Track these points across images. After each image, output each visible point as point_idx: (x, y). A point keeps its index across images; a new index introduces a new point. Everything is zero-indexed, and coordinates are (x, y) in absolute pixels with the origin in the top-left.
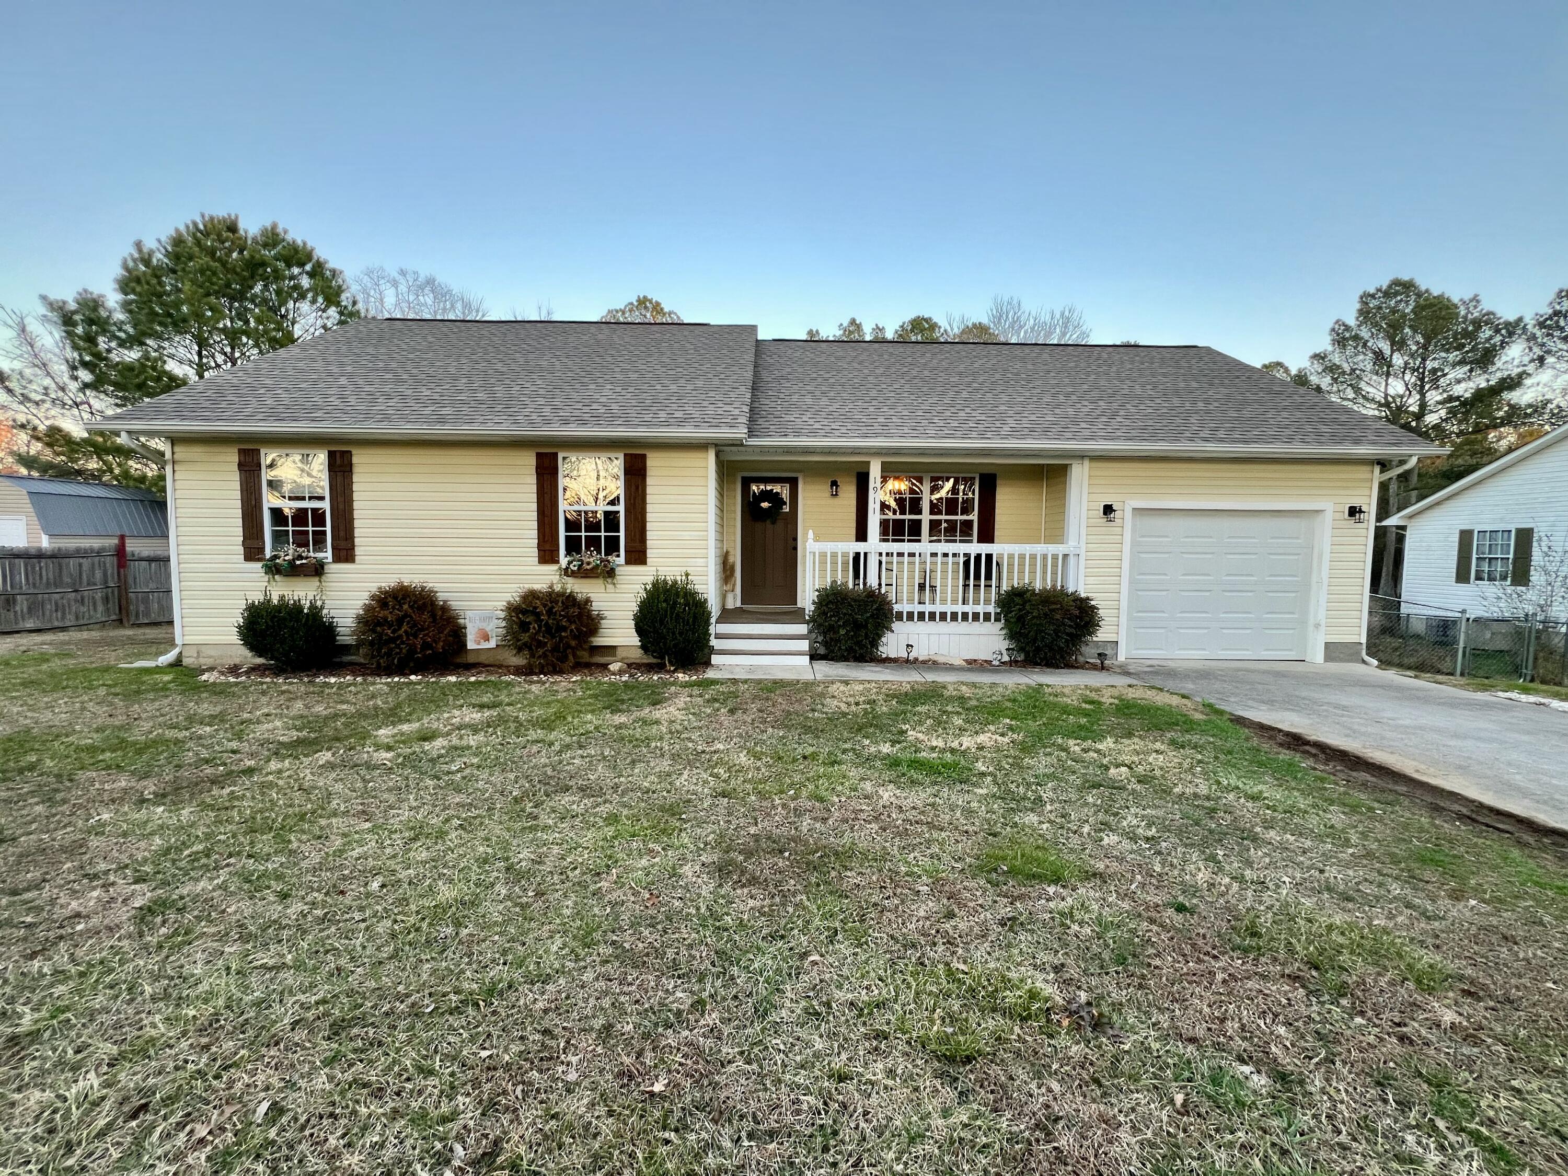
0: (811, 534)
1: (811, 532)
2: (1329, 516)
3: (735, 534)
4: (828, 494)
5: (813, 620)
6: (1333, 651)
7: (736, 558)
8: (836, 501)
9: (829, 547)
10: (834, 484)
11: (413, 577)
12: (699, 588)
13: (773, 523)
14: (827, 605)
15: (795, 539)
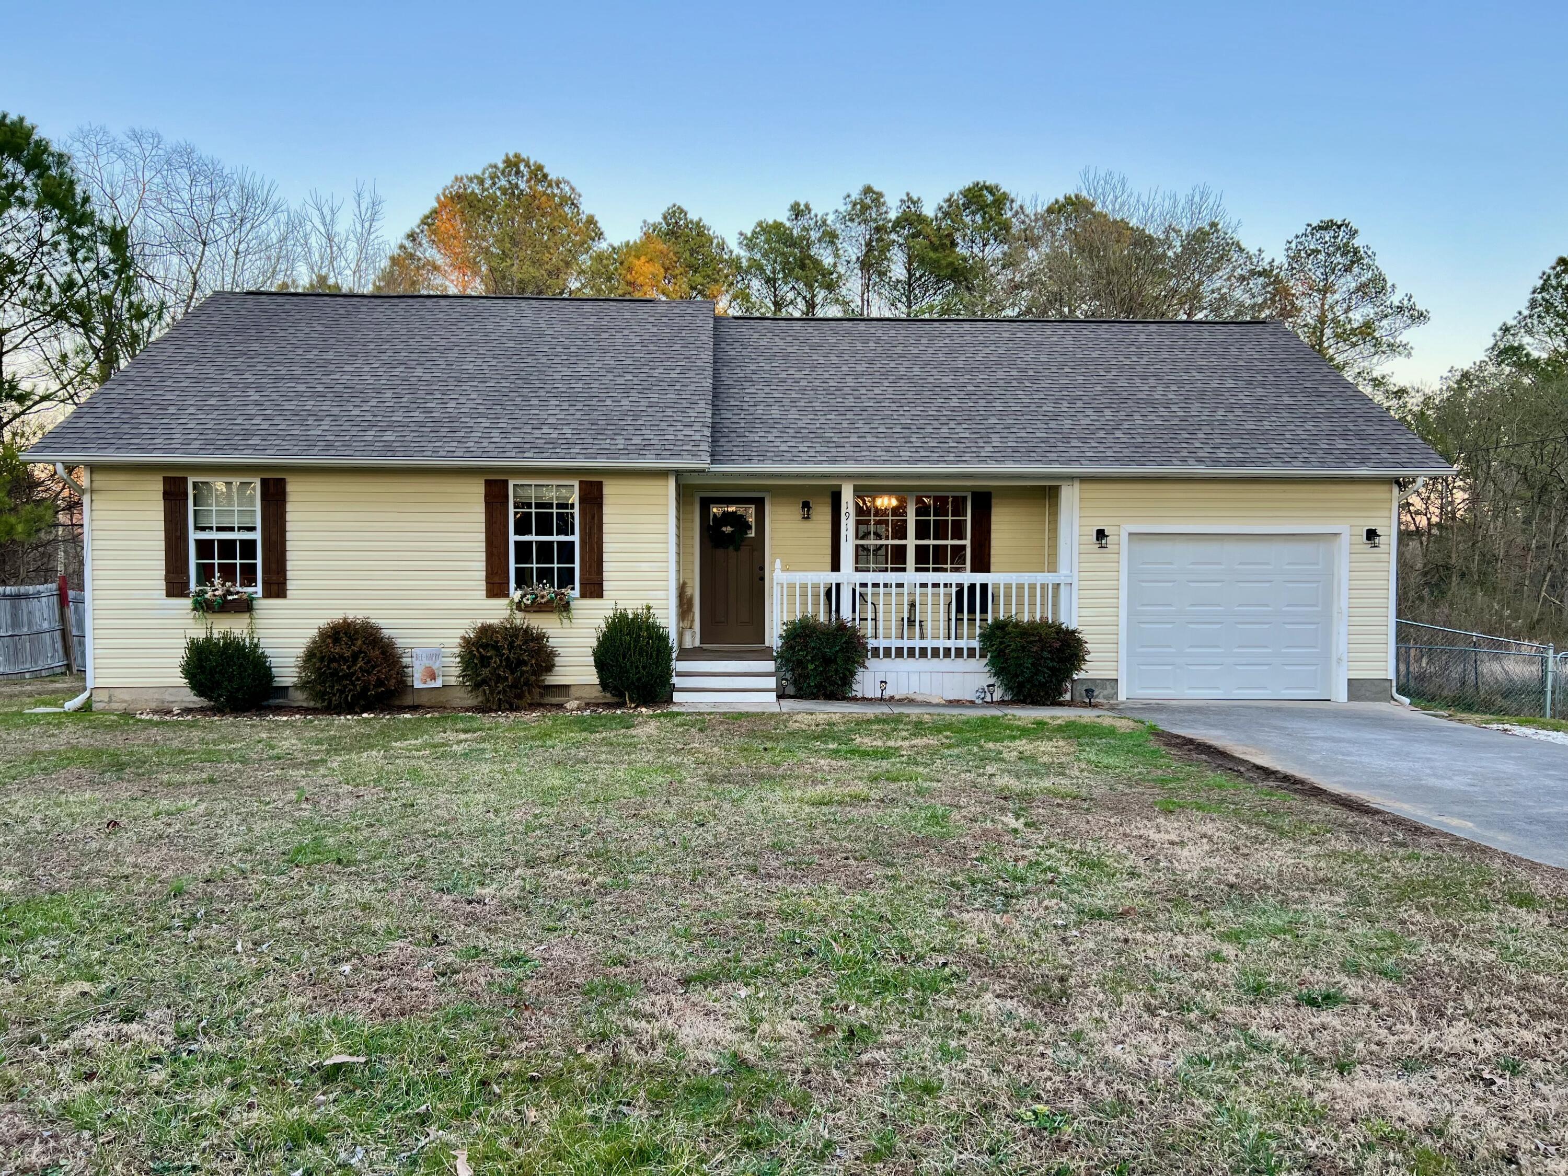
0: (778, 563)
1: (778, 561)
2: (1345, 540)
3: (693, 563)
4: (800, 517)
5: (781, 656)
6: (1357, 689)
7: (695, 591)
8: (807, 525)
9: (799, 577)
10: (806, 505)
11: (356, 612)
12: (661, 622)
13: (737, 549)
14: (794, 639)
15: (762, 568)
